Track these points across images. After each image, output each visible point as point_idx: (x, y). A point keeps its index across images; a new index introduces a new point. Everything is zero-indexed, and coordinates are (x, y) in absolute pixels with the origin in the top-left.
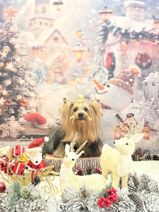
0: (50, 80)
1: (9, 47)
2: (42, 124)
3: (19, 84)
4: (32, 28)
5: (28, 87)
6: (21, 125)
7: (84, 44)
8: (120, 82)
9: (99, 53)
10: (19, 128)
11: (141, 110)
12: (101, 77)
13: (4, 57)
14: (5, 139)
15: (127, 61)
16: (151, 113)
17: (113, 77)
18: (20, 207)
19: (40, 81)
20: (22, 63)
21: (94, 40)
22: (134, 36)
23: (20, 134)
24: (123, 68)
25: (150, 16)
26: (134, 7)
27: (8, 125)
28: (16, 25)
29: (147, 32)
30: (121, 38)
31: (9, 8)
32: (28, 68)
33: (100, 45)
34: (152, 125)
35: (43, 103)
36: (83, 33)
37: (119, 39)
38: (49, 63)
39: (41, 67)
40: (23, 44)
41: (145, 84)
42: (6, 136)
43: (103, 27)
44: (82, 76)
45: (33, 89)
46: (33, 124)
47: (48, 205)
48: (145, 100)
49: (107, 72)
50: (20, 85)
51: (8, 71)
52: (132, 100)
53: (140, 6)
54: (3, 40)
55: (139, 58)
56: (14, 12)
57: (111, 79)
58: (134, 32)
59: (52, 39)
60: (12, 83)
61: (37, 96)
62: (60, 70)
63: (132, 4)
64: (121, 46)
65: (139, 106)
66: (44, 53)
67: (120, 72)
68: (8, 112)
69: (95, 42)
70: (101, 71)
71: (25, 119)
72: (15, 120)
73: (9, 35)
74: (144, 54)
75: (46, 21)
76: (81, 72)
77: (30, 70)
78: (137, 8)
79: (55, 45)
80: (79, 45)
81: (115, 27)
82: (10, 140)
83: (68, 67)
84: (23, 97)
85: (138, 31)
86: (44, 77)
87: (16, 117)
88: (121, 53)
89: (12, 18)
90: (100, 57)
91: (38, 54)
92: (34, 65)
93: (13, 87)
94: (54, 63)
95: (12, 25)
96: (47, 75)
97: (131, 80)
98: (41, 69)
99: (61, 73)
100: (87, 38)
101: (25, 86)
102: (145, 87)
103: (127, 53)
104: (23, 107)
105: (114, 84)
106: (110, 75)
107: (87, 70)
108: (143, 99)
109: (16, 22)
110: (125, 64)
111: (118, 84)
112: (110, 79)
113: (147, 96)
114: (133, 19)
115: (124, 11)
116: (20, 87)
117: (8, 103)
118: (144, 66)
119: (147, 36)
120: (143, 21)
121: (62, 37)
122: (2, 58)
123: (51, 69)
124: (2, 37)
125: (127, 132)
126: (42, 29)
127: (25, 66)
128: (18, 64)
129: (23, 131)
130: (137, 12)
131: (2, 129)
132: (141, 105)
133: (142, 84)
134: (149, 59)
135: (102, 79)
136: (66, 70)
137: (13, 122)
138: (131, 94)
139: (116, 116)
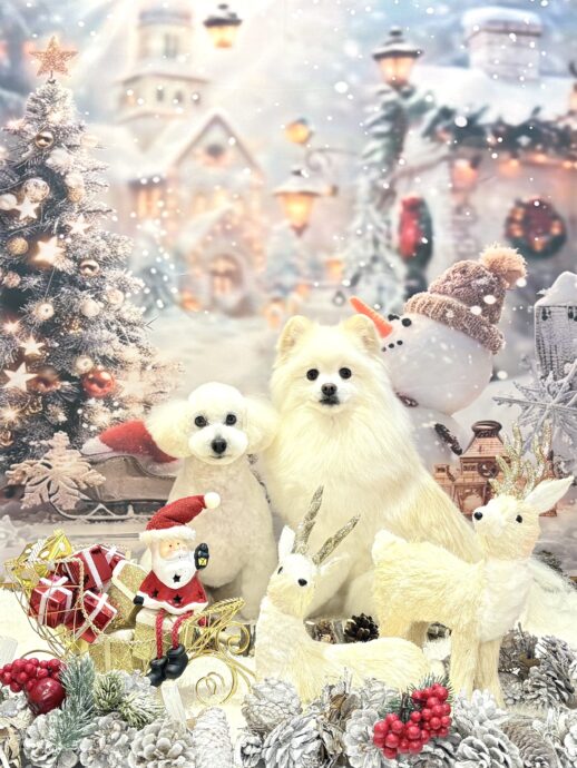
0: (192, 301)
1: (44, 183)
2: (168, 461)
3: (84, 316)
4: (131, 112)
5: (114, 328)
6: (92, 463)
7: (316, 169)
8: (449, 306)
9: (372, 200)
10: (82, 477)
11: (527, 408)
12: (381, 289)
13: (28, 218)
14: (32, 516)
15: (474, 230)
16: (565, 421)
17: (422, 287)
18: (97, 750)
19: (160, 303)
20: (93, 241)
21: (353, 154)
22: (500, 140)
23: (86, 498)
24: (463, 256)
25: (560, 64)
26: (500, 32)
27: (44, 464)
28: (69, 101)
29: (547, 125)
30: (453, 147)
31: (46, 40)
32: (116, 257)
33: (375, 174)
34: (568, 463)
35: (170, 385)
36: (313, 127)
37: (444, 150)
38: (189, 240)
39: (161, 255)
40: (95, 169)
41: (542, 315)
42: (39, 502)
43: (386, 105)
44: (311, 287)
45: (132, 333)
46: (134, 460)
47: (198, 741)
48: (540, 374)
49: (401, 269)
50: (86, 322)
51: (44, 268)
52: (495, 372)
53: (524, 29)
54: (24, 156)
55: (519, 217)
56: (63, 56)
57: (418, 295)
58: (500, 122)
59: (200, 151)
60: (56, 314)
61: (147, 359)
62: (231, 266)
63: (492, 22)
64: (454, 175)
65: (519, 396)
66: (171, 203)
67: (448, 271)
68: (42, 417)
69: (360, 162)
70: (378, 267)
71: (103, 441)
72: (67, 448)
73: (47, 139)
75: (178, 86)
76: (307, 272)
77: (122, 267)
78: (513, 36)
79: (213, 171)
80: (298, 173)
81: (432, 105)
82: (50, 518)
83: (260, 252)
84: (96, 363)
85: (516, 117)
86: (174, 290)
87: (72, 436)
88: (453, 201)
89: (57, 75)
90: (377, 216)
91: (149, 208)
92: (137, 249)
93: (61, 329)
94: (210, 238)
95: (54, 102)
96: (184, 284)
97: (490, 300)
98: (163, 260)
99: (234, 277)
100: (327, 146)
101: (106, 322)
102: (543, 325)
103: (477, 199)
104: (98, 398)
105: (427, 315)
106: (413, 283)
107: (330, 264)
108: (535, 367)
109: (70, 93)
110: (469, 242)
111: (443, 316)
112: (415, 297)
114: (495, 77)
115: (462, 47)
116: (85, 329)
117: (42, 385)
118: (538, 247)
119: (549, 137)
120: (534, 82)
121: (239, 145)
122: (21, 222)
123: (198, 260)
124: (19, 147)
125: (474, 491)
126: (162, 116)
127: (104, 250)
128: (80, 244)
129: (99, 486)
130: (512, 51)
131: (22, 480)
132: (528, 390)
133: (532, 314)
134: (556, 223)
135: (385, 296)
136: (251, 263)
137: (61, 452)
138: (491, 352)
139: (435, 432)
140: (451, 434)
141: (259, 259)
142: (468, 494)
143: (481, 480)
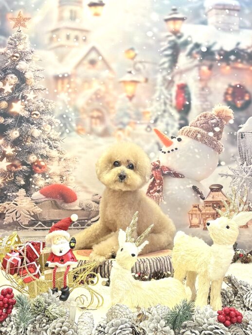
0: (82, 130)
1: (15, 76)
2: (71, 202)
3: (33, 137)
4: (55, 44)
5: (47, 142)
6: (36, 203)
7: (138, 70)
8: (199, 132)
9: (163, 84)
10: (31, 209)
11: (234, 178)
12: (167, 125)
13: (8, 92)
14: (8, 227)
15: (210, 98)
17: (186, 124)
19: (67, 131)
20: (37, 103)
21: (155, 64)
22: (222, 57)
23: (34, 219)
24: (204, 110)
25: (248, 23)
26: (221, 9)
27: (14, 204)
28: (27, 40)
29: (243, 50)
30: (201, 61)
31: (17, 13)
32: (47, 110)
33: (165, 73)
35: (72, 168)
36: (137, 52)
37: (196, 62)
38: (81, 102)
39: (68, 109)
40: (38, 70)
41: (241, 136)
42: (12, 221)
43: (170, 42)
44: (136, 123)
45: (55, 144)
46: (55, 202)
48: (240, 163)
49: (177, 116)
50: (34, 139)
51: (15, 115)
52: (219, 162)
53: (232, 8)
54: (6, 64)
55: (230, 92)
56: (25, 20)
57: (185, 127)
58: (222, 49)
59: (86, 62)
60: (21, 136)
61: (61, 156)
62: (100, 114)
63: (218, 5)
64: (201, 73)
65: (230, 173)
66: (73, 85)
67: (198, 116)
68: (13, 182)
69: (158, 68)
70: (166, 115)
71: (41, 193)
72: (25, 196)
73: (17, 57)
74: (238, 86)
75: (76, 33)
76: (134, 116)
78: (227, 11)
79: (92, 72)
80: (130, 72)
81: (191, 42)
82: (17, 228)
83: (113, 108)
84: (38, 157)
85: (228, 48)
86: (74, 125)
87: (27, 191)
88: (200, 85)
89: (21, 28)
90: (165, 92)
91: (63, 88)
92: (58, 106)
93: (23, 142)
94: (90, 101)
95: (21, 40)
96: (79, 121)
97: (217, 129)
98: (69, 111)
99: (101, 119)
100: (143, 60)
101: (43, 139)
102: (242, 141)
103: (211, 84)
104: (39, 174)
105: (189, 136)
106: (182, 122)
107: (144, 113)
108: (238, 160)
109: (28, 36)
110: (207, 103)
111: (196, 137)
112: (183, 128)
113: (244, 156)
114: (219, 29)
115: (204, 16)
116: (34, 142)
117: (14, 168)
118: (239, 106)
119: (244, 56)
120: (237, 31)
121: (103, 59)
122: (5, 94)
123: (85, 111)
124: (4, 60)
125: (210, 216)
126: (70, 47)
127: (42, 107)
128: (31, 104)
129: (39, 214)
130: (227, 18)
131: (4, 211)
132: (235, 170)
133: (237, 136)
134: (247, 95)
135: (169, 128)
136: (109, 113)
137: (22, 198)
138: (218, 153)
139: (193, 190)
140: (199, 190)
141: (113, 111)
142: (207, 218)
143: (214, 211)
